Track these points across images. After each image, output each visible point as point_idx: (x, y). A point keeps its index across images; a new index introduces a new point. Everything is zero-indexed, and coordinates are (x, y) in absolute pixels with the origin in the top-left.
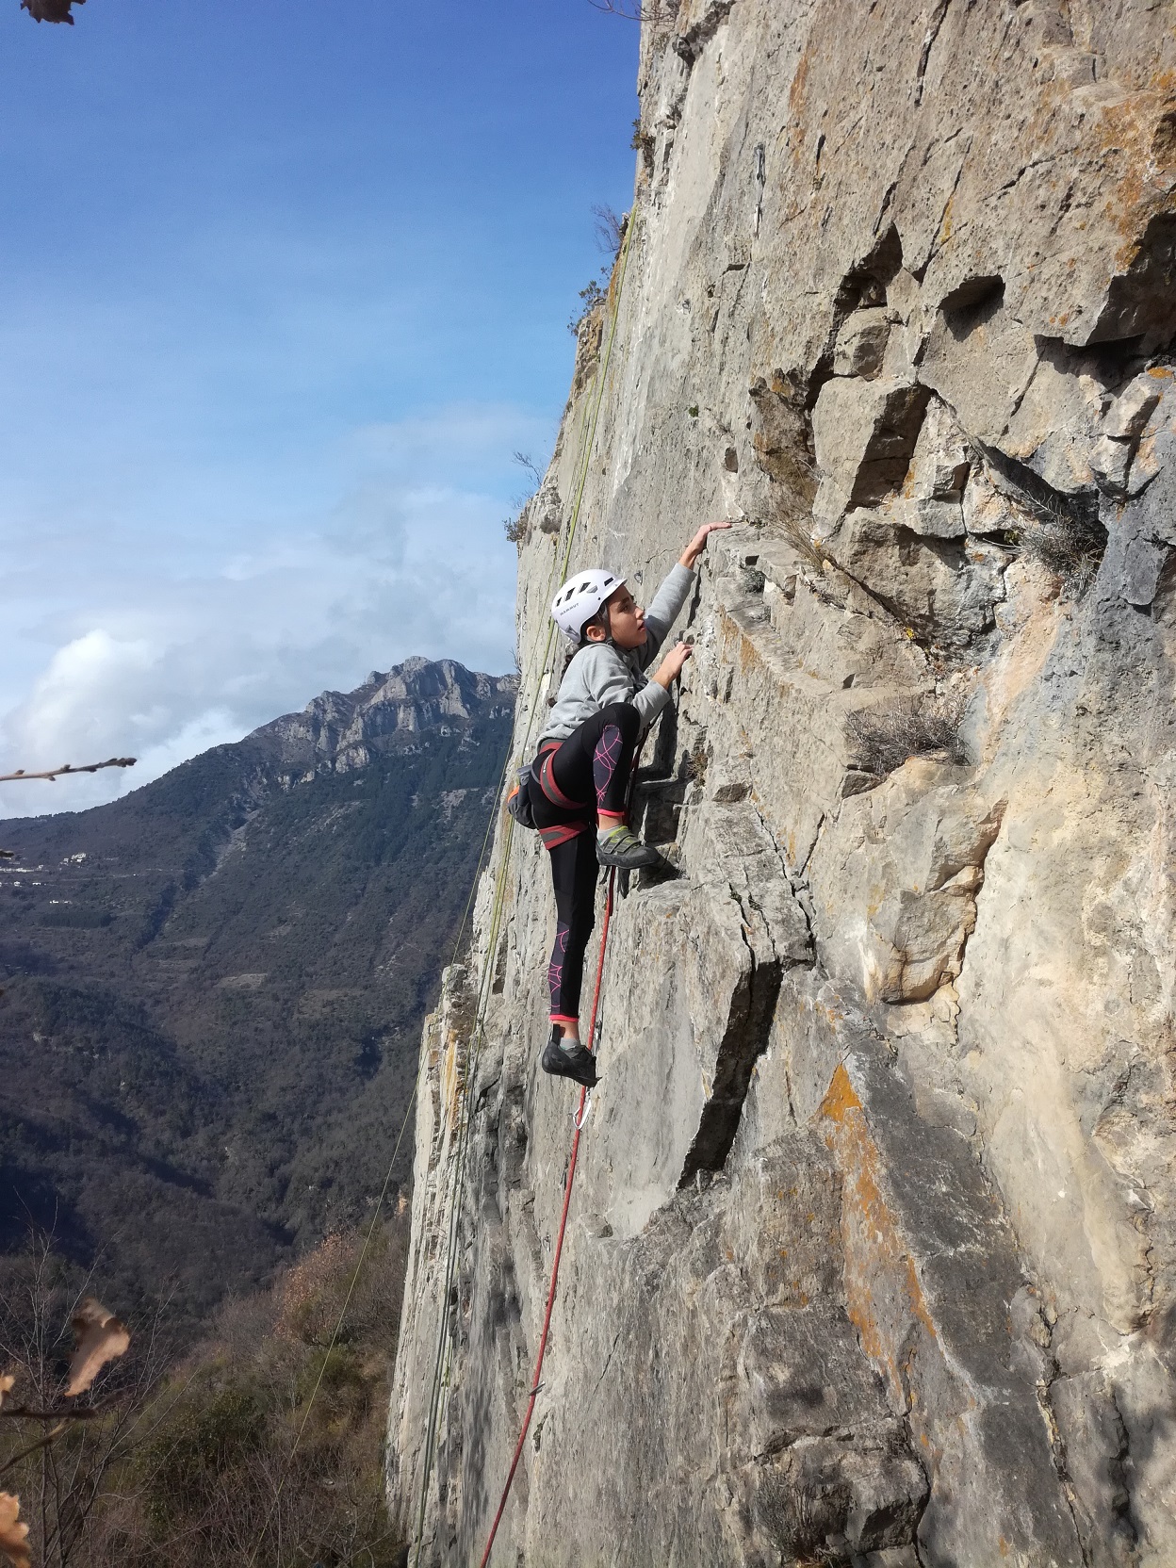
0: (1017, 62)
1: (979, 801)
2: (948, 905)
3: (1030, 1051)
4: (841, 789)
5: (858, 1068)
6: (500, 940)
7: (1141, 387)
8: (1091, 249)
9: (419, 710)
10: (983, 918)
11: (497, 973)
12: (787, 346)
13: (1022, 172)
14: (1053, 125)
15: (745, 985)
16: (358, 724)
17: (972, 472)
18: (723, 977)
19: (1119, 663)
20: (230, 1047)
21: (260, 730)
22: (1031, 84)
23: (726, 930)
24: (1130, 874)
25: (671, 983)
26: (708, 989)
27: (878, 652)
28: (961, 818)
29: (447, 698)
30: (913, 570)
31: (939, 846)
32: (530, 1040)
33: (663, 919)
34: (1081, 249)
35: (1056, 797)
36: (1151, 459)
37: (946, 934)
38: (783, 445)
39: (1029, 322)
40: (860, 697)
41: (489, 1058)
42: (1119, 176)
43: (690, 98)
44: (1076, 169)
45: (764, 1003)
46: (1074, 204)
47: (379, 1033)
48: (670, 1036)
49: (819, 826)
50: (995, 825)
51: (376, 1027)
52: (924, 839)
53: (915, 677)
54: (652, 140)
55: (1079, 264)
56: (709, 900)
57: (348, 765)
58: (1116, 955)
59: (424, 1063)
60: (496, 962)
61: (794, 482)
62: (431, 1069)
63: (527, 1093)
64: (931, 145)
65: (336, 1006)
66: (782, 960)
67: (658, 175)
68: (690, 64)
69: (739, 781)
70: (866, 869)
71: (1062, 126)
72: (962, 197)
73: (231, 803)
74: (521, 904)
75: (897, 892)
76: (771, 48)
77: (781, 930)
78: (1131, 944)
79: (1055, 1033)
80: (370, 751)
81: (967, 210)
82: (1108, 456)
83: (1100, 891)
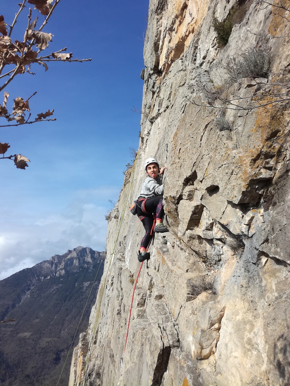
0: (221, 142)
1: (219, 306)
2: (212, 333)
3: (233, 376)
4: (186, 300)
5: (190, 378)
6: (97, 329)
7: (250, 214)
8: (238, 184)
9: (79, 260)
10: (221, 337)
11: (95, 339)
12: (172, 191)
13: (222, 165)
14: (228, 157)
15: (161, 352)
16: (63, 263)
17: (214, 224)
18: (156, 350)
19: (250, 276)
20: (19, 354)
21: (37, 264)
22: (224, 148)
23: (157, 337)
24: (255, 330)
25: (142, 350)
26: (152, 353)
27: (194, 264)
28: (215, 310)
29: (87, 257)
30: (202, 245)
31: (210, 318)
32: (103, 359)
33: (140, 331)
34: (236, 183)
35: (237, 307)
36: (253, 230)
37: (212, 341)
38: (172, 211)
39: (225, 197)
40: (190, 275)
41: (91, 365)
42: (243, 170)
43: (152, 131)
44: (234, 167)
45: (166, 357)
46: (234, 174)
47: (61, 351)
48: (141, 365)
49: (181, 308)
50: (223, 313)
51: (60, 349)
52: (206, 315)
53: (203, 271)
54: (143, 138)
55: (235, 186)
56: (152, 328)
57: (59, 274)
58: (253, 351)
59: (73, 362)
60: (95, 336)
61: (174, 219)
62: (75, 363)
63: (101, 375)
64: (203, 155)
65: (49, 343)
66: (171, 346)
67: (144, 145)
68: (152, 124)
69: (161, 294)
70: (192, 322)
71: (230, 158)
72: (210, 168)
73: (27, 284)
74: (103, 319)
75: (200, 329)
76: (170, 125)
77: (171, 337)
78: (256, 349)
79: (239, 372)
80: (65, 271)
81: (211, 170)
82: (244, 228)
83: (248, 334)
